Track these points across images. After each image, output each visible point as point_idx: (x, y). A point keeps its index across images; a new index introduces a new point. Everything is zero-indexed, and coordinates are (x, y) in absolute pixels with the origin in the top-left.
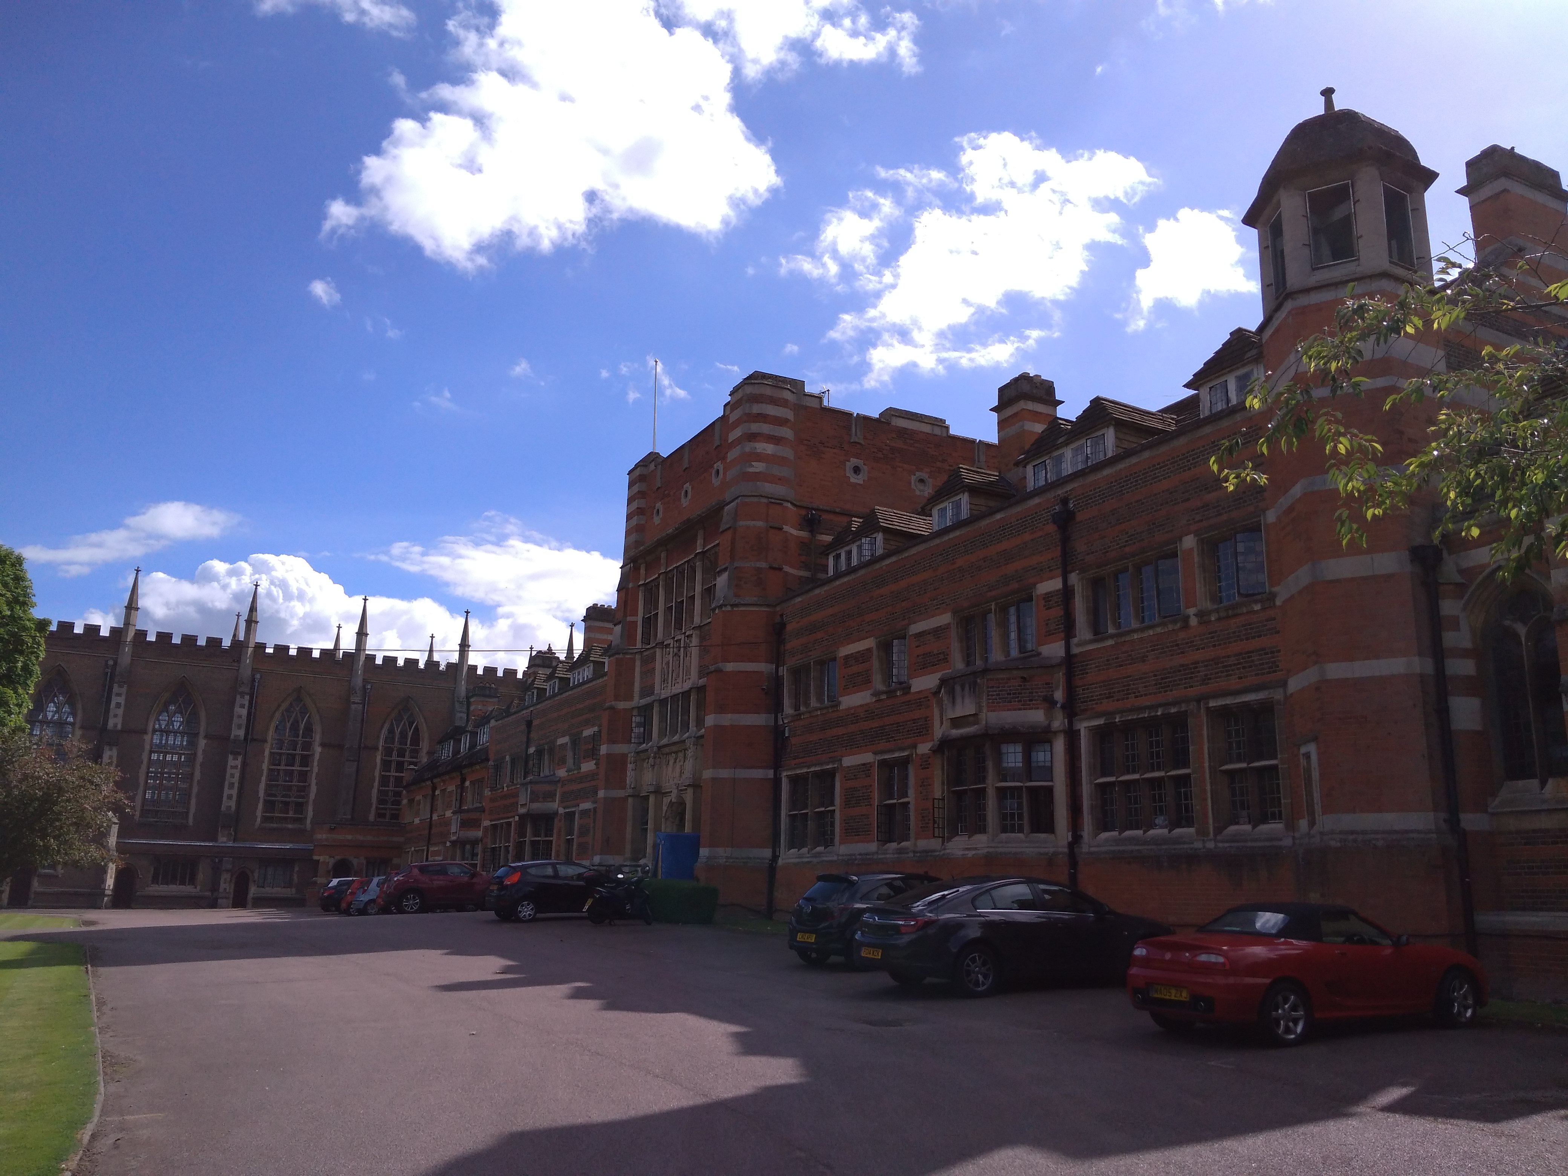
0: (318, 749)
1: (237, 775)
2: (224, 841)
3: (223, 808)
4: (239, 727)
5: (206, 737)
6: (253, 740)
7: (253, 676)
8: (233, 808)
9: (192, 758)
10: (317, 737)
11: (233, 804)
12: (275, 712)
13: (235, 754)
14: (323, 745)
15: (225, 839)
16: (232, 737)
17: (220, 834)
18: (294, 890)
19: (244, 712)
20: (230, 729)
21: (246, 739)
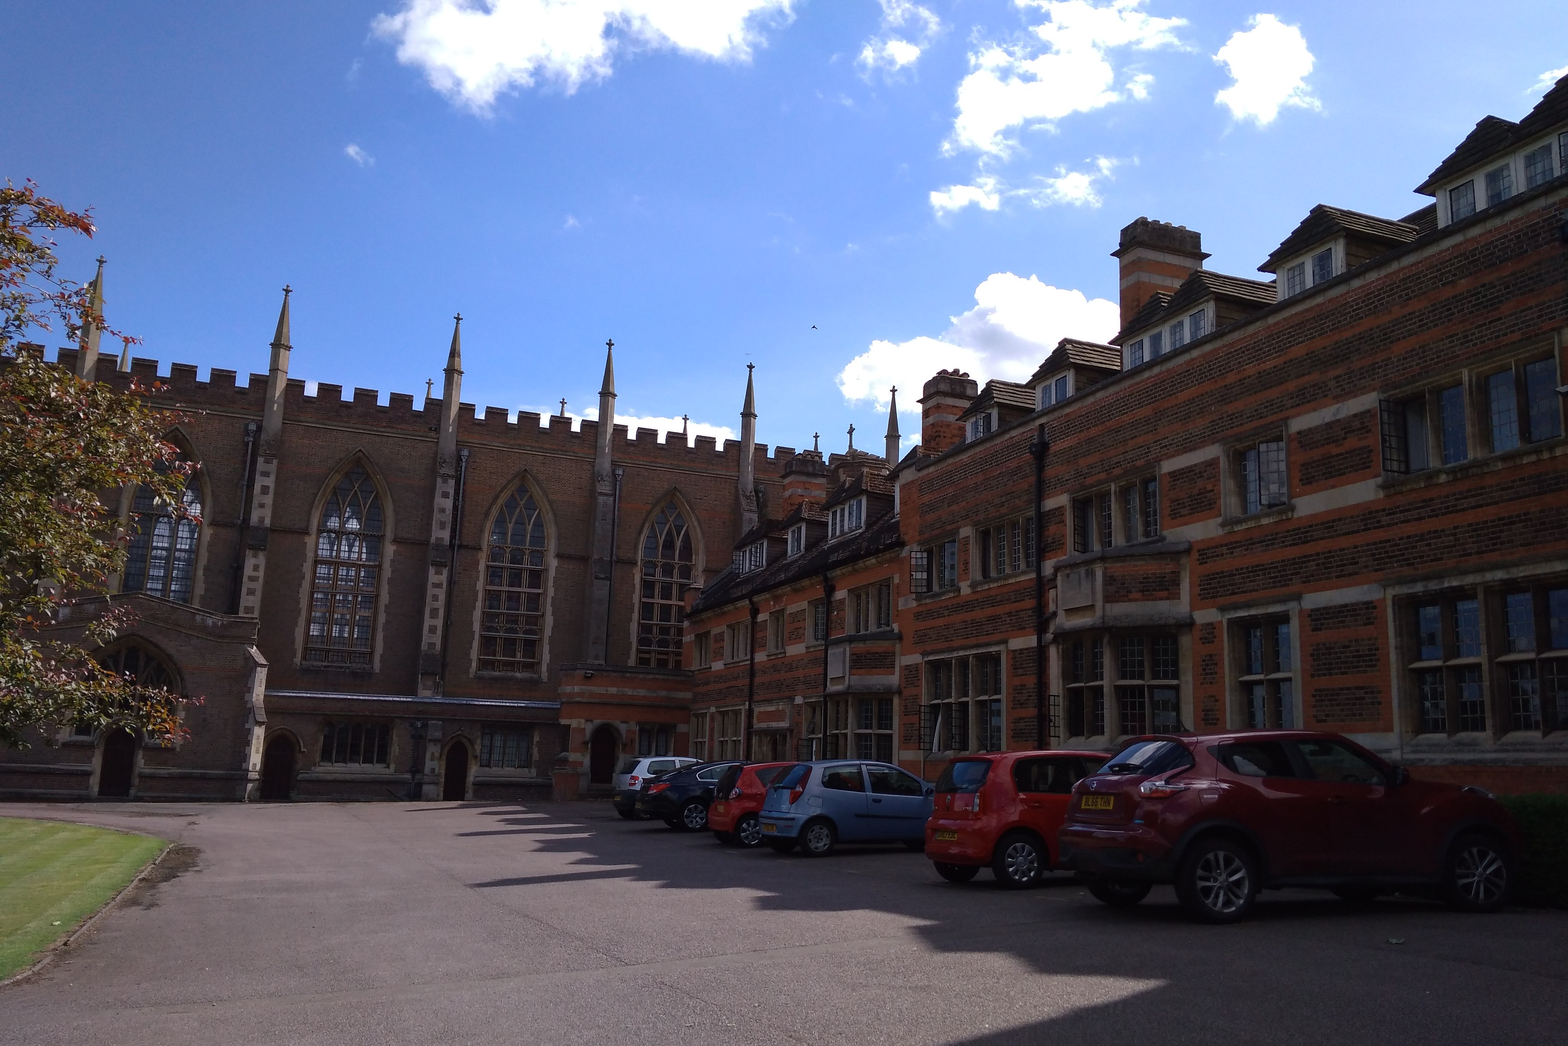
0: (553, 563)
1: (442, 597)
2: (426, 695)
3: (424, 646)
4: (442, 526)
5: (395, 541)
6: (461, 546)
7: (459, 451)
8: (438, 647)
9: (374, 572)
10: (552, 546)
11: (437, 640)
12: (490, 508)
13: (439, 565)
14: (559, 556)
15: (428, 693)
16: (433, 540)
17: (420, 686)
18: (534, 772)
19: (448, 504)
20: (429, 531)
21: (452, 545)
